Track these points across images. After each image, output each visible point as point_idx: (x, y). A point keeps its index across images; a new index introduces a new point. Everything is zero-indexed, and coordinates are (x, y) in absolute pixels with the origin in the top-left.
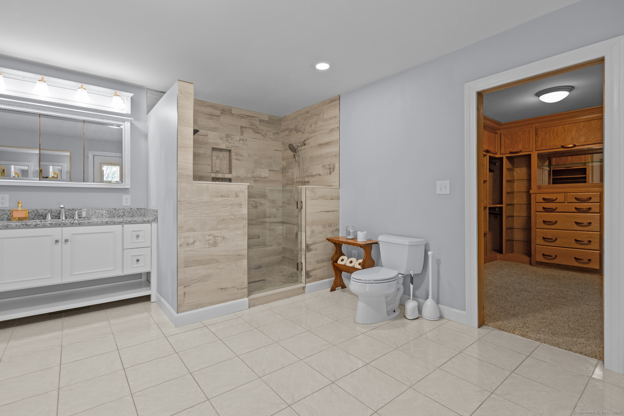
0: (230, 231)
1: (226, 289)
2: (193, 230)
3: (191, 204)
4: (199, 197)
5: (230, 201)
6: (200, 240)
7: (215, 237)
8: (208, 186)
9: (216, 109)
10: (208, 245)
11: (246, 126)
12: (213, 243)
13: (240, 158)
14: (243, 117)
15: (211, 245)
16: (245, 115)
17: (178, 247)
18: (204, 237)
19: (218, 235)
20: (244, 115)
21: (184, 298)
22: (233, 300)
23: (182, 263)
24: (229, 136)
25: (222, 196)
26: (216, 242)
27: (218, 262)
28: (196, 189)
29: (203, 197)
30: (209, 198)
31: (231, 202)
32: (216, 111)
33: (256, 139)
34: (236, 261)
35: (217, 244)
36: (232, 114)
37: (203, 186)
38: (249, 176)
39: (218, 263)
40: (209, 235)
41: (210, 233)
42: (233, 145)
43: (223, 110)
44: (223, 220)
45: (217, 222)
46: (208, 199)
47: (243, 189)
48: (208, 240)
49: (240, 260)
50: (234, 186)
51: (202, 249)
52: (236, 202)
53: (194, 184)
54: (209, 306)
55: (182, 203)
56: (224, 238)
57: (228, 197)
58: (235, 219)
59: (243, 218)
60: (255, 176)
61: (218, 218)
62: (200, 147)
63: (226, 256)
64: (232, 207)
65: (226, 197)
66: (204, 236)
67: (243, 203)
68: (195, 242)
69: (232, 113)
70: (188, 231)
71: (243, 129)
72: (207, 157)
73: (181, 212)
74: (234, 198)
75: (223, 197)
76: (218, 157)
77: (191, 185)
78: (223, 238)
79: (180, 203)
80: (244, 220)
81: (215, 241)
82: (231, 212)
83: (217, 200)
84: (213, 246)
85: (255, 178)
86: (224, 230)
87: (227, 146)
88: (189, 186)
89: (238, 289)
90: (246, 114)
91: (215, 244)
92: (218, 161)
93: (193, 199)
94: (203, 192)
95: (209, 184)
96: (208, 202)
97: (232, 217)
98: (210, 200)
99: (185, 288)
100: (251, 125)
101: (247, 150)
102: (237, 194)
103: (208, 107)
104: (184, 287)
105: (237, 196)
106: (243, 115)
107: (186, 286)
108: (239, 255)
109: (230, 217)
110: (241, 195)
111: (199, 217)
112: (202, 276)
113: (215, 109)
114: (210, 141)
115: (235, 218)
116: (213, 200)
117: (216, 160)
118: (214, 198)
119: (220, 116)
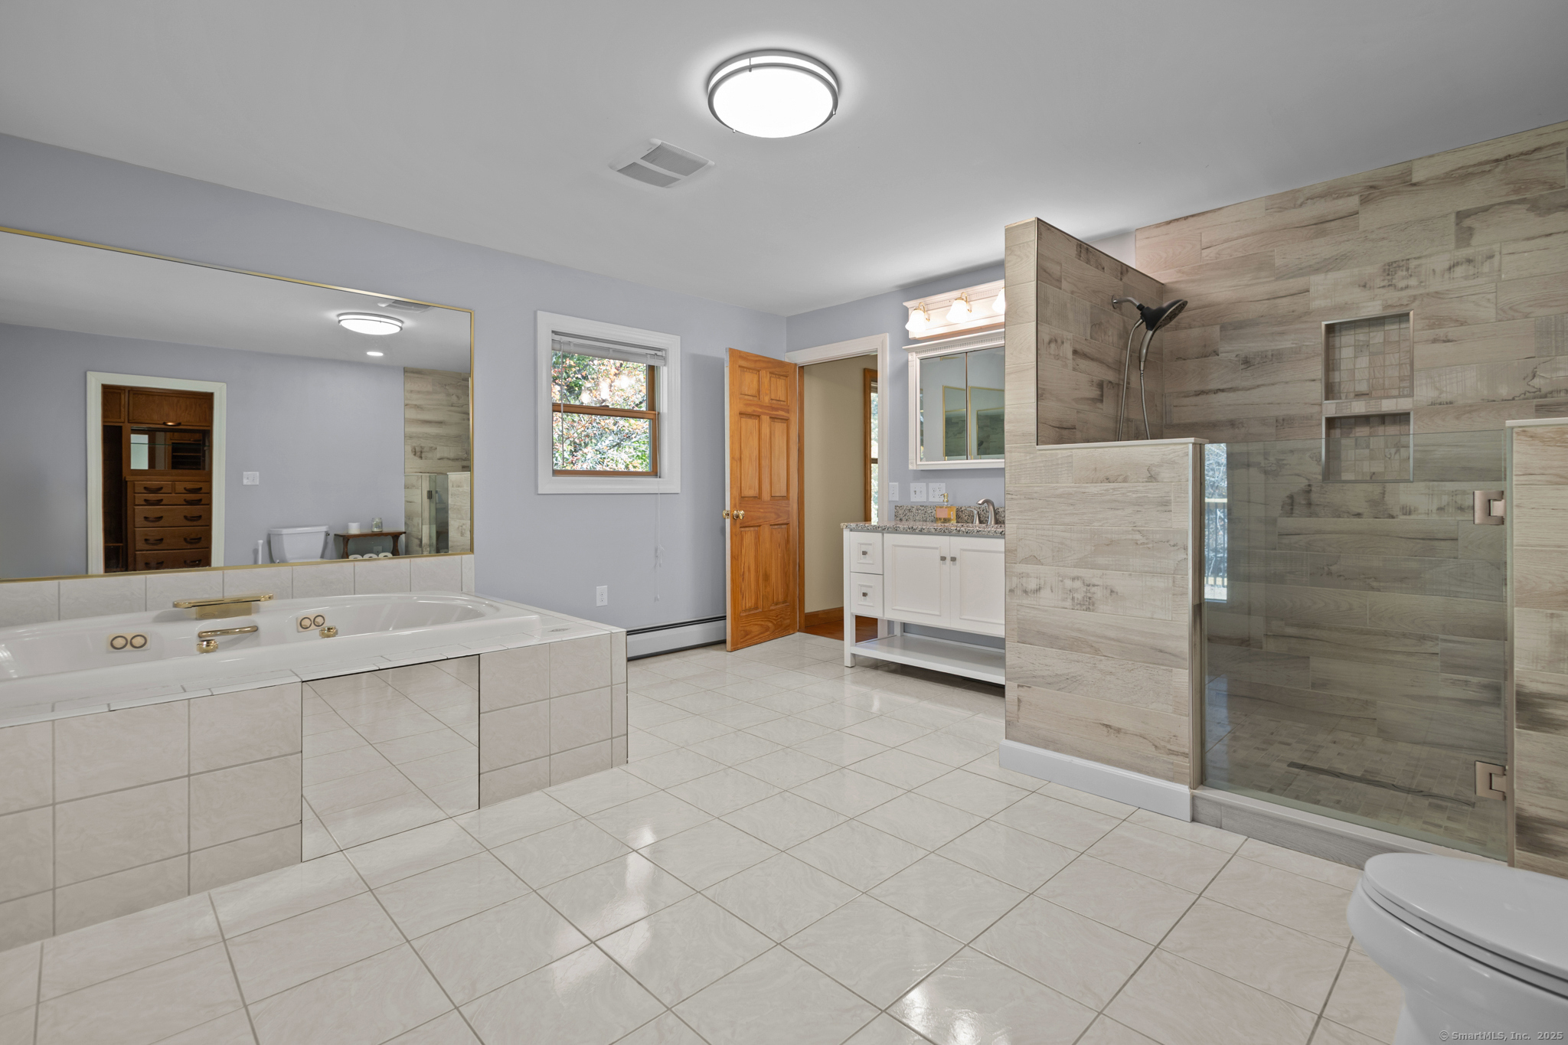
0: (1130, 575)
1: (1118, 731)
2: (1034, 560)
3: (1032, 501)
4: (1049, 483)
5: (1130, 491)
6: (1051, 587)
7: (1089, 586)
8: (1071, 456)
9: (1341, 197)
10: (1069, 600)
11: (1487, 203)
12: (1083, 600)
13: (1452, 331)
14: (1472, 174)
15: (1078, 604)
16: (1480, 164)
17: (1007, 593)
18: (1062, 581)
19: (1095, 581)
20: (1474, 165)
21: (1019, 710)
22: (1139, 770)
23: (1013, 630)
24: (1399, 267)
25: (1108, 480)
26: (1090, 598)
27: (1097, 651)
28: (1042, 465)
29: (1057, 483)
30: (1073, 484)
31: (1134, 496)
32: (1340, 202)
33: (1551, 234)
34: (1151, 665)
35: (1093, 605)
36: (1414, 185)
37: (1060, 456)
38: (1504, 391)
39: (1098, 654)
40: (1073, 579)
41: (1077, 572)
42: (1422, 291)
43: (1372, 187)
44: (1111, 543)
45: (1093, 548)
46: (1067, 487)
47: (1171, 456)
48: (1070, 591)
49: (1162, 665)
50: (1142, 448)
51: (1056, 609)
52: (1149, 495)
53: (1038, 452)
54: (1073, 755)
55: (1014, 497)
56: (1112, 591)
57: (1125, 480)
58: (1147, 544)
59: (1172, 543)
60: (1544, 391)
61: (1096, 536)
62: (1282, 333)
63: (1118, 640)
64: (1137, 508)
65: (1119, 480)
66: (1060, 579)
67: (1172, 498)
68: (1040, 588)
69: (1414, 180)
70: (1025, 561)
71: (1467, 222)
72: (1307, 358)
73: (1012, 517)
74: (1145, 484)
75: (1109, 482)
76: (1359, 348)
77: (1032, 456)
78: (1109, 591)
79: (1010, 496)
80: (1176, 548)
81: (1089, 595)
82: (1134, 523)
83: (1093, 489)
84: (1084, 607)
85: (1545, 396)
86: (1112, 570)
87: (1390, 302)
88: (1028, 458)
89: (1156, 747)
90: (1485, 158)
91: (1088, 604)
92: (1363, 362)
93: (1036, 488)
94: (1059, 470)
95: (1073, 451)
96: (1071, 494)
97: (1138, 536)
98: (1075, 489)
99: (1020, 688)
100: (1516, 191)
101: (1491, 296)
102: (1153, 473)
103: (1309, 201)
104: (1019, 686)
105: (1152, 478)
106: (1470, 166)
107: (1022, 686)
108: (1161, 651)
109: (1130, 537)
110: (1165, 474)
111: (1049, 530)
112: (1057, 675)
113: (1337, 198)
114: (1317, 304)
115: (1146, 541)
116: (1083, 490)
117: (1355, 357)
118: (1087, 485)
119: (1357, 213)
